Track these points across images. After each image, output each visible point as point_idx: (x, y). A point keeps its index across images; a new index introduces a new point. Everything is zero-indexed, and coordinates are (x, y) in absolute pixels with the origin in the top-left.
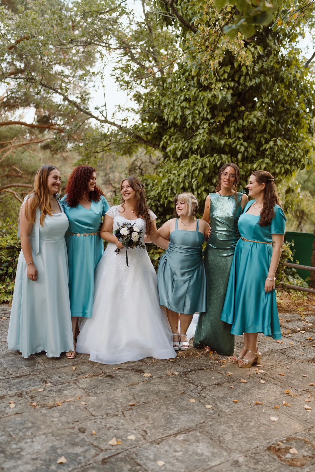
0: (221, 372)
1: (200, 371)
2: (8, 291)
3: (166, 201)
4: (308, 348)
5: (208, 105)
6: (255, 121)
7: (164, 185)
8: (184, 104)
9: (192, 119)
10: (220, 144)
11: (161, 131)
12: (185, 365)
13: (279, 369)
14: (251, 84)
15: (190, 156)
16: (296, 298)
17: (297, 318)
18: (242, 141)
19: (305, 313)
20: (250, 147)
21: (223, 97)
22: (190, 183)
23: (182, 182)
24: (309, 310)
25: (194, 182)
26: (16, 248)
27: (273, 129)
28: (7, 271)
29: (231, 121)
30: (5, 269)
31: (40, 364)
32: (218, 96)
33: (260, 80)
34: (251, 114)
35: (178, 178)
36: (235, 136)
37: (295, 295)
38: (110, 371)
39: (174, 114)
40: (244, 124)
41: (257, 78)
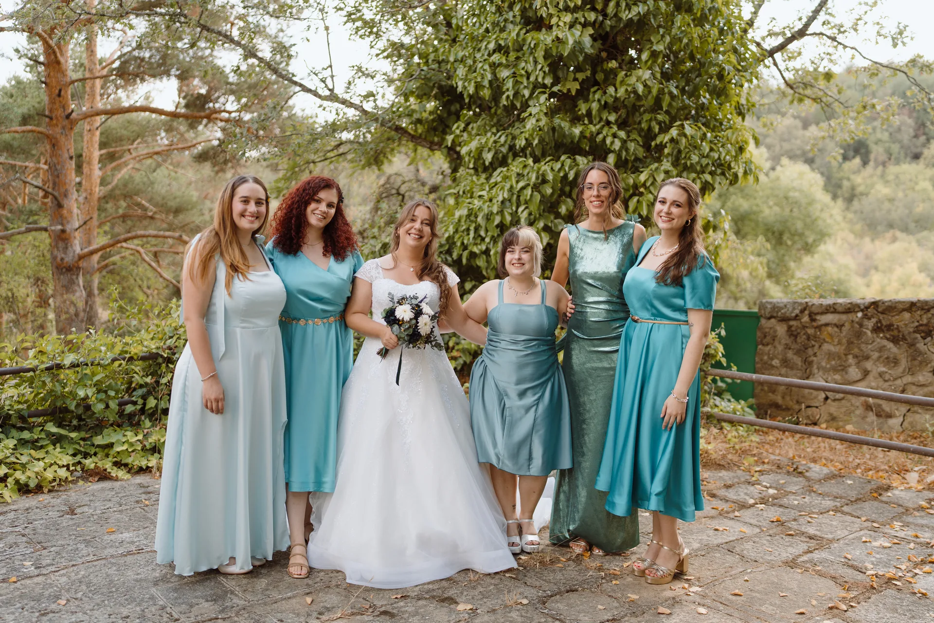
0: (613, 595)
1: (571, 594)
2: (148, 447)
3: (465, 254)
4: (777, 537)
5: (545, 58)
6: (640, 89)
7: (459, 221)
8: (496, 58)
9: (513, 87)
10: (572, 136)
11: (445, 115)
12: (538, 584)
13: (728, 583)
14: (630, 16)
15: (510, 161)
16: (737, 440)
17: (743, 480)
18: (615, 128)
19: (758, 469)
20: (631, 141)
21: (575, 42)
22: (514, 215)
23: (497, 213)
24: (763, 463)
25: (523, 211)
26: (162, 356)
27: (674, 104)
28: (144, 404)
29: (592, 90)
30: (140, 401)
31: (236, 595)
32: (567, 38)
33: (646, 8)
34: (630, 75)
35: (488, 207)
36: (601, 119)
37: (734, 433)
38: (385, 603)
39: (476, 77)
40: (618, 95)
41: (641, 5)
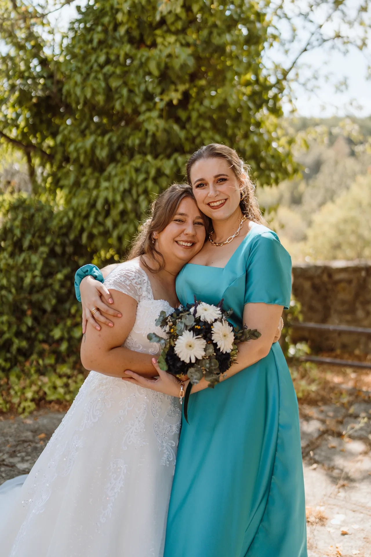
8: (108, 69)
10: (179, 138)
11: (38, 122)
15: (118, 158)
18: (211, 133)
22: (136, 202)
40: (212, 106)
